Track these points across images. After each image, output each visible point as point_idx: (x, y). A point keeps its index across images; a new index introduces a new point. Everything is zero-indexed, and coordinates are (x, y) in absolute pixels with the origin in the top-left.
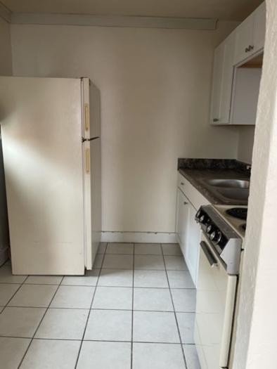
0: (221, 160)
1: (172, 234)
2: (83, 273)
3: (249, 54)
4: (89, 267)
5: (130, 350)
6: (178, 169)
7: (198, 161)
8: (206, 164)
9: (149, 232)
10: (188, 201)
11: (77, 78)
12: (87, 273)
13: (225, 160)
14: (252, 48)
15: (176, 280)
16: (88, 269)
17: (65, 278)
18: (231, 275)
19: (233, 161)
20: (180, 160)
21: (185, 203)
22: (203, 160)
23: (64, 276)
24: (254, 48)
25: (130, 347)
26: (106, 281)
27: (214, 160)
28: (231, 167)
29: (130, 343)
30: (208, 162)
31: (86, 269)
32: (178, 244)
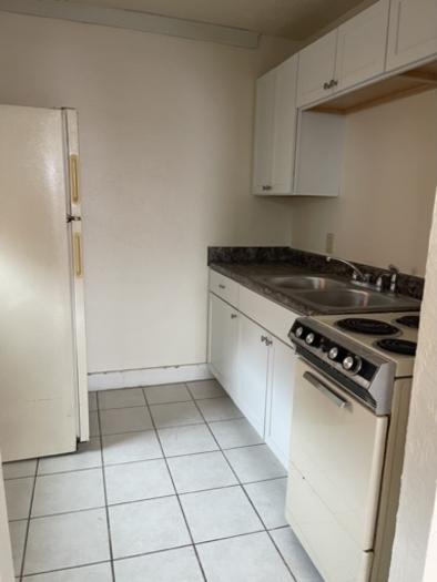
0: (269, 249)
1: (201, 366)
2: (73, 448)
3: (329, 91)
4: (85, 437)
5: (195, 557)
6: (209, 264)
7: (237, 250)
8: (248, 255)
9: (165, 367)
10: (235, 312)
11: (54, 108)
12: (81, 447)
13: (276, 248)
14: (336, 83)
15: (226, 436)
16: (82, 440)
17: (41, 462)
18: (381, 416)
19: (286, 250)
20: (210, 250)
21: (233, 316)
22: (245, 249)
23: (38, 459)
24: (339, 85)
25: (193, 552)
26: (115, 455)
27: (260, 248)
28: (283, 258)
29: (192, 547)
30: (251, 251)
31: (78, 441)
32: (214, 380)
